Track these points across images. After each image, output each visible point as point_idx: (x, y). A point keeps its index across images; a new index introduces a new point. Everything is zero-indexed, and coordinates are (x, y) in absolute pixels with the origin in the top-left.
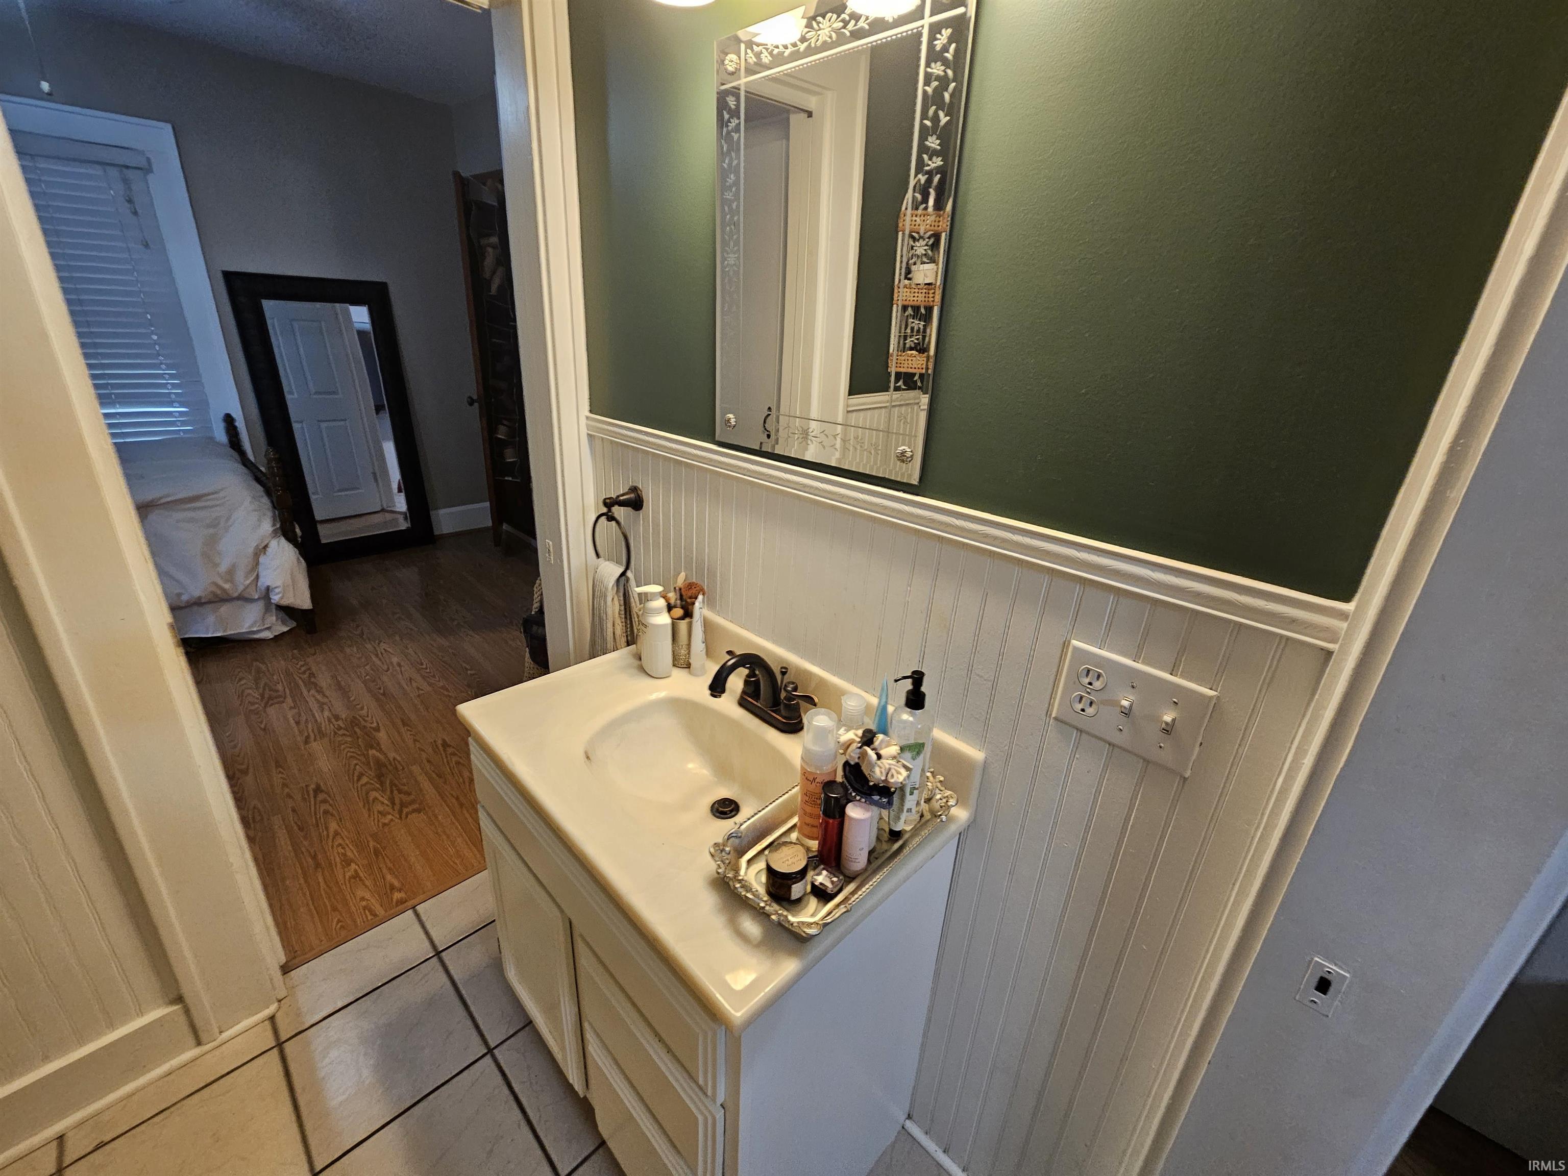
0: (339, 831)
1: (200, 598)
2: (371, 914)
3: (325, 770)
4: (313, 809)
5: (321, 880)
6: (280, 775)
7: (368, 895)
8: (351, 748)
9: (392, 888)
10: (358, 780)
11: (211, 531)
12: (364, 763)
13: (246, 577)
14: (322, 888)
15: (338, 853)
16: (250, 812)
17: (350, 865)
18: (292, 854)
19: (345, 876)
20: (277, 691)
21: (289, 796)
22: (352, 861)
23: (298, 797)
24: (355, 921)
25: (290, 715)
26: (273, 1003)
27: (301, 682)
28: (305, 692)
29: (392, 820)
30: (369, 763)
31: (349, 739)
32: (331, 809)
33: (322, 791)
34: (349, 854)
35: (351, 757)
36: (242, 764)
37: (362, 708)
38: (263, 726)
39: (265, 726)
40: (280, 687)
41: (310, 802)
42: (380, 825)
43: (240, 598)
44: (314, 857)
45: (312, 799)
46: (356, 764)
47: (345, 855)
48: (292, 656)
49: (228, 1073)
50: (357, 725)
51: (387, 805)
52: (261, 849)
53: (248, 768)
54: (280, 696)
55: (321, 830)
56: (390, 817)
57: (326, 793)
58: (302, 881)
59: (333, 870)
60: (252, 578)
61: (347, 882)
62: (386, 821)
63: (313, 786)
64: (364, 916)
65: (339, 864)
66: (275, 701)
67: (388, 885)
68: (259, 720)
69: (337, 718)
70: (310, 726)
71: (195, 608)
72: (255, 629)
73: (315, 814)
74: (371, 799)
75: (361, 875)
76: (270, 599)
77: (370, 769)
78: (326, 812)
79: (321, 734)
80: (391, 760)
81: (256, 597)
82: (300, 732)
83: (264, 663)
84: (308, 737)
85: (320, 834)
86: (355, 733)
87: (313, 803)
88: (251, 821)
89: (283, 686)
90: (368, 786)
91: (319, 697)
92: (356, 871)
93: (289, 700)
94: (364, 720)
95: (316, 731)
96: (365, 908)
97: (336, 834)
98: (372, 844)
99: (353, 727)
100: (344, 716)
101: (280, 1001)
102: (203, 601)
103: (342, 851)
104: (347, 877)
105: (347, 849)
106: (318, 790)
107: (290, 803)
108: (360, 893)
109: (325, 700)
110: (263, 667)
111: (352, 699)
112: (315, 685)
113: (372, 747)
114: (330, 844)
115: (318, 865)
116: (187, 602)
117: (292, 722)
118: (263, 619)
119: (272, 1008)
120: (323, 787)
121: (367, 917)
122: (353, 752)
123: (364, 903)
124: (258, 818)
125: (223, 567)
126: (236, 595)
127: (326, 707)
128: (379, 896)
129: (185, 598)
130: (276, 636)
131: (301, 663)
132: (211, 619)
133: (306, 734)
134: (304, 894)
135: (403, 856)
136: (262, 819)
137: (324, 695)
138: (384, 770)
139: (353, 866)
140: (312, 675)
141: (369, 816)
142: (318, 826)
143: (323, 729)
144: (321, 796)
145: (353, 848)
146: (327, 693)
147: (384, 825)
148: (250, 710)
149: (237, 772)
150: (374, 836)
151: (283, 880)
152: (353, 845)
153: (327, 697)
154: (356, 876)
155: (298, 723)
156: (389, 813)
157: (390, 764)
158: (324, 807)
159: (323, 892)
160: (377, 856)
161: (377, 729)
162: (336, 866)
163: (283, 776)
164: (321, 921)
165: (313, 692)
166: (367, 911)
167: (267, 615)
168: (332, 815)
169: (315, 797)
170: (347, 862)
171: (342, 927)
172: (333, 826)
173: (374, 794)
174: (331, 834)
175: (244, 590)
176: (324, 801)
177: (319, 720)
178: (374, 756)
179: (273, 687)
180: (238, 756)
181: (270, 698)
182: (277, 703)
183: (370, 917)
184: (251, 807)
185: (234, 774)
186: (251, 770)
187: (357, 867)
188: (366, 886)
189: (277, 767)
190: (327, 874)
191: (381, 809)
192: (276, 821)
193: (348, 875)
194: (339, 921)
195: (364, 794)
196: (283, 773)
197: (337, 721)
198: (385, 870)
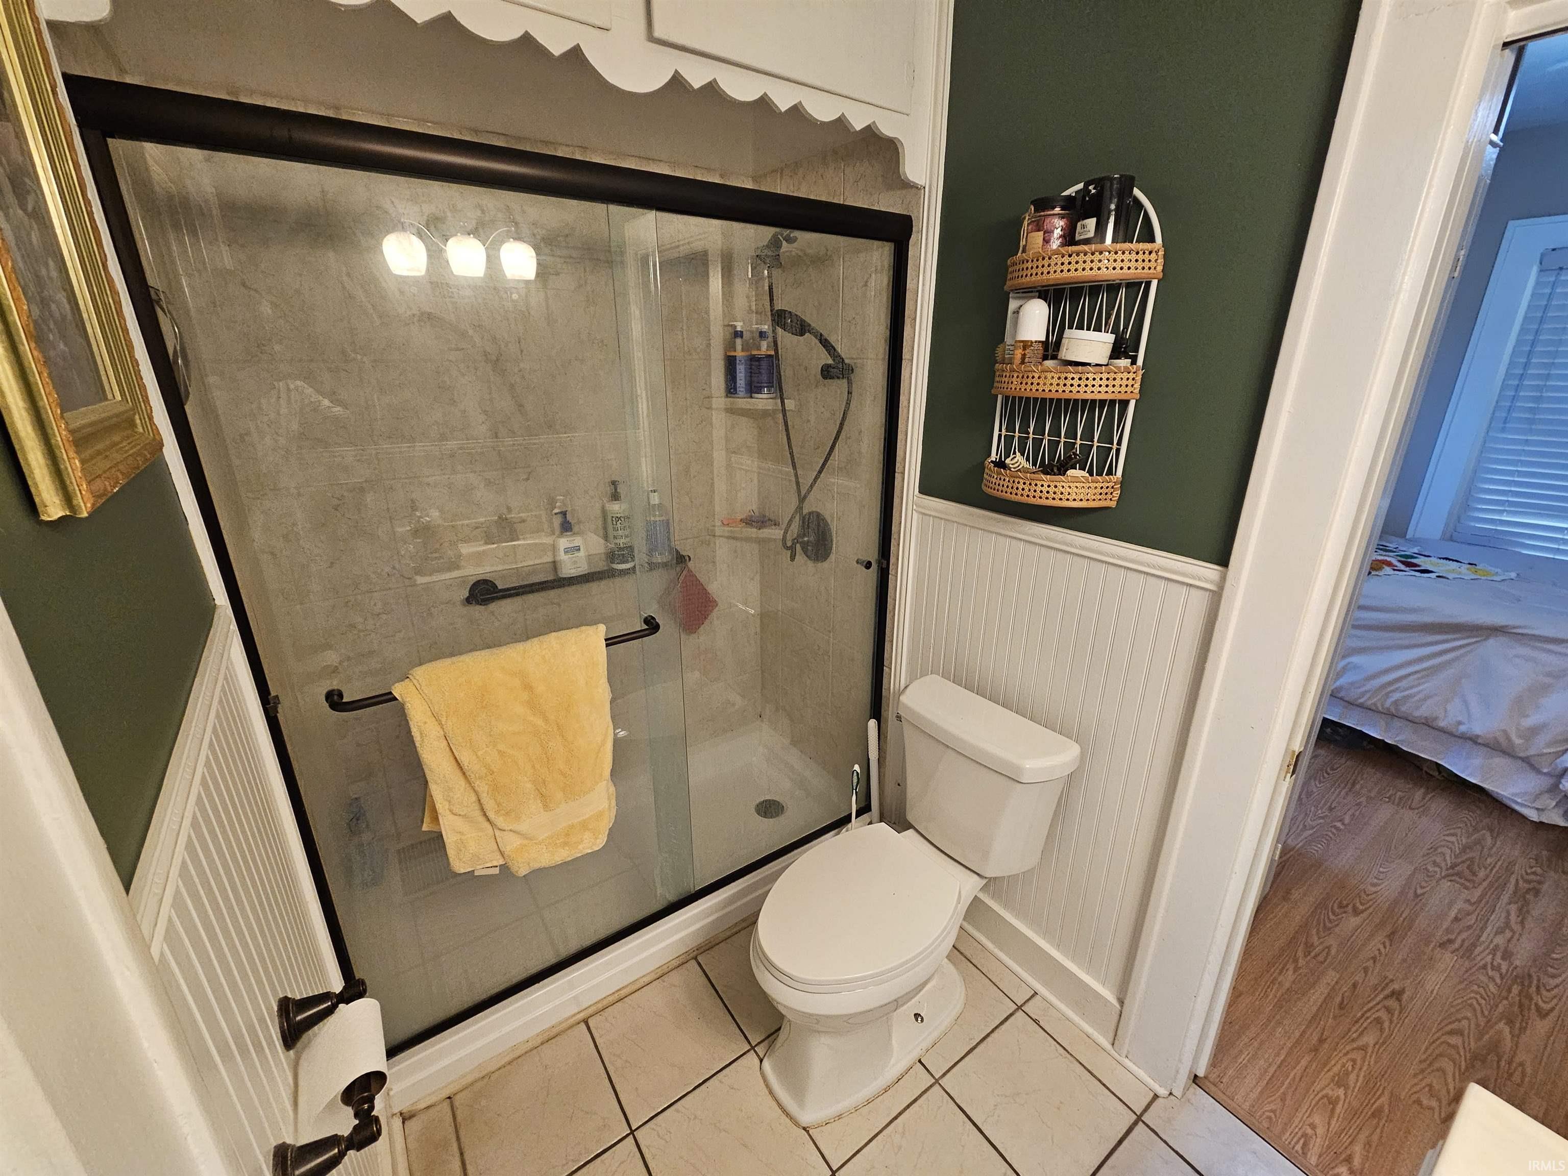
0: (1370, 1050)
1: (1478, 736)
2: (1302, 1148)
3: (1428, 987)
4: (1371, 1005)
5: (1304, 1063)
6: (1381, 947)
7: (1320, 1131)
8: (1482, 997)
9: (1349, 1160)
10: (1451, 1033)
11: (1548, 680)
12: (1478, 1025)
13: (1548, 745)
14: (1295, 1071)
15: (1344, 1066)
16: (1321, 947)
17: (1339, 1087)
18: (1309, 1017)
19: (1324, 1089)
20: (1474, 874)
21: (1366, 970)
22: (1346, 1088)
23: (1373, 980)
24: (1283, 1131)
25: (1459, 905)
26: (1166, 1088)
27: (1511, 886)
28: (1505, 898)
29: (1431, 1108)
30: (1481, 1035)
31: (1492, 987)
32: (1386, 1024)
33: (1399, 1000)
34: (1353, 1077)
35: (1471, 1005)
36: (1362, 904)
37: (1554, 976)
38: (1419, 891)
39: (1423, 894)
40: (1482, 874)
41: (1376, 996)
42: (1415, 1097)
43: (1526, 760)
44: (1321, 1041)
45: (1382, 996)
46: (1467, 1018)
47: (1347, 1074)
48: (1537, 855)
49: (1104, 1085)
50: (1523, 984)
51: (1448, 1092)
52: (1294, 982)
53: (1362, 912)
54: (1474, 882)
55: (1354, 1029)
56: (1434, 1104)
57: (1401, 1006)
58: (1289, 1045)
59: (1319, 1072)
60: (1558, 749)
61: (1320, 1095)
62: (1425, 1102)
63: (1396, 986)
64: (1295, 1140)
65: (1331, 1073)
66: (1462, 881)
67: (1349, 1152)
68: (1424, 884)
69: (1507, 955)
70: (1464, 935)
71: (1469, 744)
72: (1519, 800)
73: (1369, 1010)
74: (1436, 1065)
75: (1338, 1110)
76: (1560, 782)
77: (1480, 1039)
78: (1378, 1021)
79: (1468, 952)
80: (1517, 1060)
81: (1545, 770)
82: (1448, 931)
83: (1494, 838)
84: (1450, 941)
85: (1349, 1030)
86: (1509, 991)
87: (1378, 999)
88: (1313, 954)
89: (1487, 876)
90: (1453, 1052)
91: (1513, 917)
92: (1338, 1097)
93: (1478, 893)
94: (1538, 988)
95: (1466, 944)
96: (1305, 1135)
97: (1364, 1048)
98: (1384, 1100)
99: (1514, 981)
100: (1517, 963)
101: (1171, 1094)
102: (1480, 741)
103: (1350, 1069)
104: (1324, 1092)
105: (1355, 1072)
106: (1397, 995)
107: (1359, 977)
108: (1317, 1119)
109: (1517, 928)
110: (1489, 841)
111: (1554, 956)
112: (1526, 903)
113: (1510, 1022)
114: (1348, 1048)
115: (1316, 1050)
116: (1463, 733)
117: (1453, 914)
118: (1537, 797)
119: (1162, 1092)
120: (1405, 997)
121: (1297, 1143)
122: (1480, 1004)
123: (1309, 1131)
124: (1321, 958)
125: (1528, 722)
126: (1522, 755)
127: (1508, 934)
128: (1329, 1147)
129: (1462, 728)
130: (1541, 823)
131: (1539, 870)
132: (1477, 761)
133: (1453, 937)
134: (1278, 1055)
135: (1398, 1152)
136: (1322, 963)
137: (1522, 923)
138: (1492, 1057)
139: (1341, 1092)
140: (1537, 892)
141: (1415, 1075)
142: (1356, 1022)
143: (1477, 952)
144: (1393, 1003)
145: (1361, 1079)
146: (1530, 923)
147: (1418, 1102)
148: (1426, 869)
149: (1350, 907)
150: (1394, 1098)
151: (1279, 1023)
152: (1364, 1076)
153: (1523, 927)
154: (1333, 1102)
155: (1456, 919)
156: (1439, 1100)
157: (1510, 1063)
158: (1383, 1014)
159: (1292, 1075)
160: (1373, 1115)
161: (1543, 1015)
162: (1329, 1071)
163: (1383, 950)
164: (1261, 1092)
165: (1513, 908)
166: (1302, 1141)
167: (1547, 795)
168: (1382, 1030)
169: (1386, 998)
170: (1340, 1081)
171: (1270, 1118)
172: (1369, 1039)
173: (1449, 1068)
174: (1360, 1043)
175: (1535, 755)
176: (1388, 1010)
177: (1482, 939)
178: (1500, 1032)
179: (1476, 868)
180: (1368, 895)
181: (1458, 874)
182: (1462, 884)
183: (1298, 1147)
184: (1326, 944)
185: (1347, 906)
186: (1365, 915)
187: (1342, 1097)
188: (1329, 1124)
189: (1388, 936)
190: (1314, 1066)
191: (1436, 1086)
192: (1331, 976)
193: (1328, 1091)
194: (1273, 1111)
195: (1437, 1052)
196: (1385, 947)
197: (1503, 958)
198: (1362, 1137)
